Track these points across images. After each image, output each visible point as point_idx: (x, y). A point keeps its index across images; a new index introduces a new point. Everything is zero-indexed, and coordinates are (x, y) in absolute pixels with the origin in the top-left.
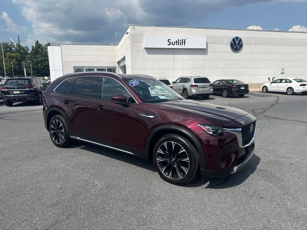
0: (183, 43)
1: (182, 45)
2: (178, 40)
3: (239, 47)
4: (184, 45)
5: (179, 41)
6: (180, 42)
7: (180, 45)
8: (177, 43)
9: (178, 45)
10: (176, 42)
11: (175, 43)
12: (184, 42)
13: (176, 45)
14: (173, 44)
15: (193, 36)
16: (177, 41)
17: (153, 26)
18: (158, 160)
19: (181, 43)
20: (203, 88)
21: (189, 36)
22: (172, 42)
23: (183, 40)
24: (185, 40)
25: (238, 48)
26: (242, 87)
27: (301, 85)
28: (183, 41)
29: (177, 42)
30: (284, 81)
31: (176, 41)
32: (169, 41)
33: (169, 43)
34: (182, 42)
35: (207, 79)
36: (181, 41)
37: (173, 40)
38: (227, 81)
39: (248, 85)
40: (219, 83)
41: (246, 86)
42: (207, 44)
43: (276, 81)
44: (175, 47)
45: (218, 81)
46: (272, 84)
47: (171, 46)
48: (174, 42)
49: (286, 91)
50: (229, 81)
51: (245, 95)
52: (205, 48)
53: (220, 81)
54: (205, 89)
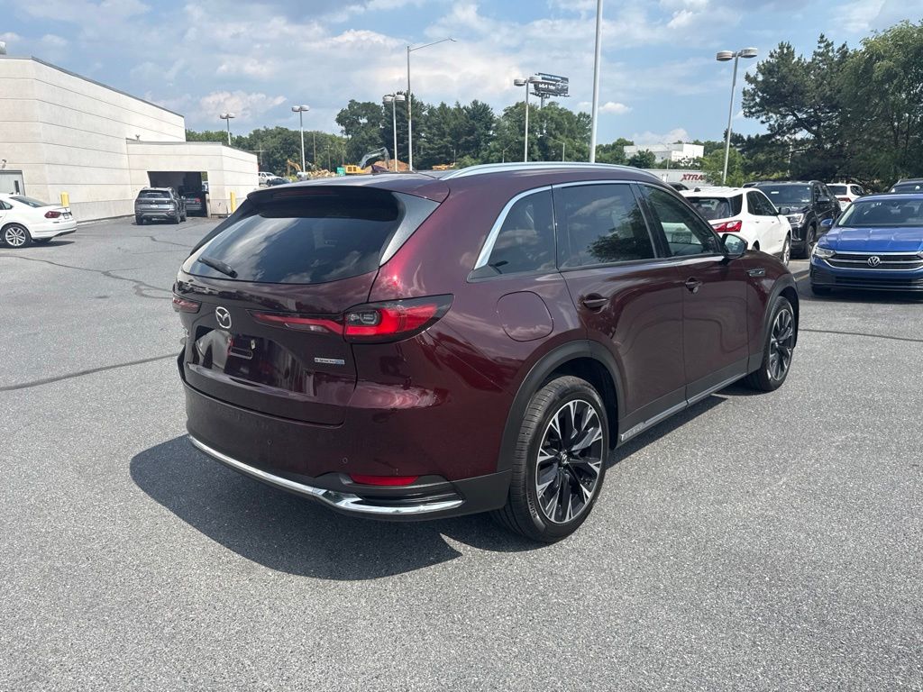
27: (47, 216)
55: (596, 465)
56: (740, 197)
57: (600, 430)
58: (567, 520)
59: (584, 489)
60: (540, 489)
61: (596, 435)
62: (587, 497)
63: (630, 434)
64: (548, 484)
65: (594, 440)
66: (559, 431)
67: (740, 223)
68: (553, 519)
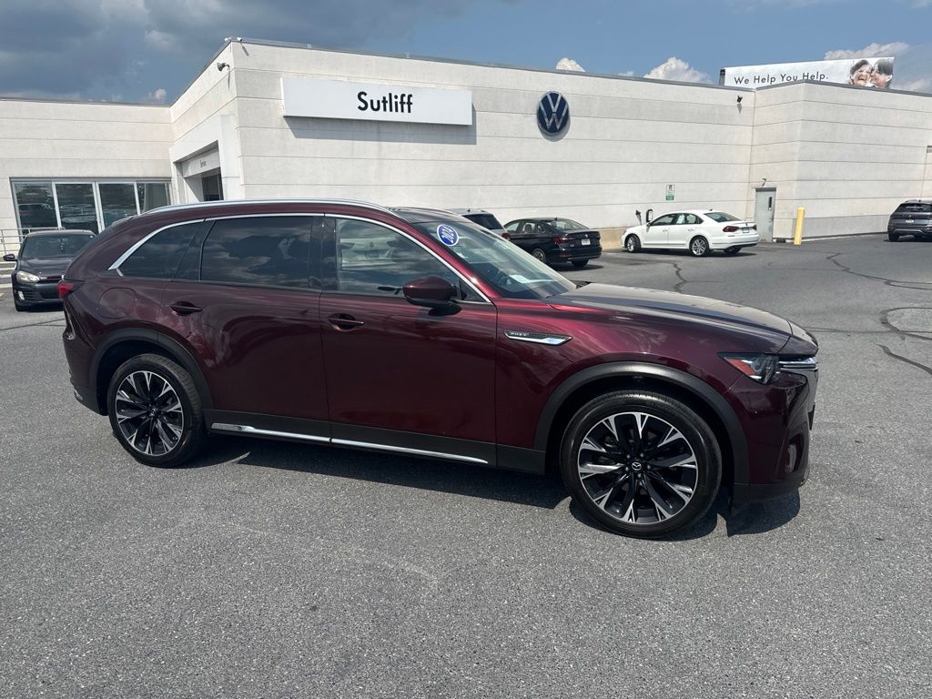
0: (406, 106)
1: (402, 111)
2: (390, 95)
4: (409, 111)
5: (394, 100)
6: (396, 103)
7: (397, 110)
8: (388, 105)
9: (391, 110)
10: (384, 102)
11: (382, 104)
12: (406, 102)
13: (385, 110)
14: (375, 106)
15: (433, 86)
16: (387, 99)
17: (309, 46)
18: (582, 474)
19: (399, 106)
21: (422, 86)
22: (372, 101)
23: (403, 96)
24: (410, 96)
25: (558, 127)
26: (585, 238)
27: (725, 230)
28: (405, 99)
29: (386, 103)
30: (681, 219)
31: (384, 98)
32: (363, 96)
33: (363, 105)
34: (402, 103)
35: (491, 216)
36: (399, 100)
37: (374, 95)
38: (542, 223)
39: (597, 233)
40: (519, 228)
41: (594, 236)
42: (474, 110)
43: (659, 221)
44: (381, 115)
45: (517, 225)
46: (651, 227)
47: (369, 114)
48: (378, 102)
49: (687, 247)
50: (547, 221)
51: (590, 262)
52: (470, 123)
53: (522, 222)
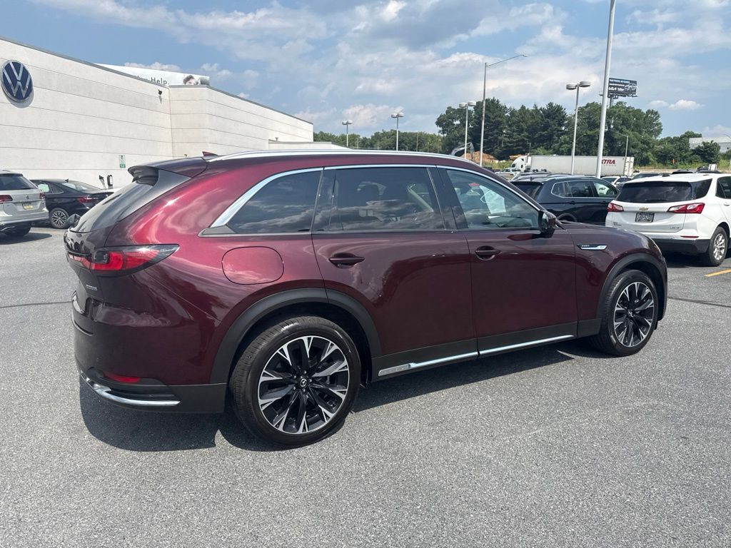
3: (25, 92)
20: (24, 203)
54: (32, 207)
55: (341, 392)
56: (709, 182)
57: (345, 363)
58: (300, 432)
59: (323, 410)
60: (264, 402)
61: (341, 366)
62: (327, 416)
63: (391, 372)
64: (274, 400)
65: (336, 371)
66: (288, 359)
67: (702, 206)
68: (281, 429)
